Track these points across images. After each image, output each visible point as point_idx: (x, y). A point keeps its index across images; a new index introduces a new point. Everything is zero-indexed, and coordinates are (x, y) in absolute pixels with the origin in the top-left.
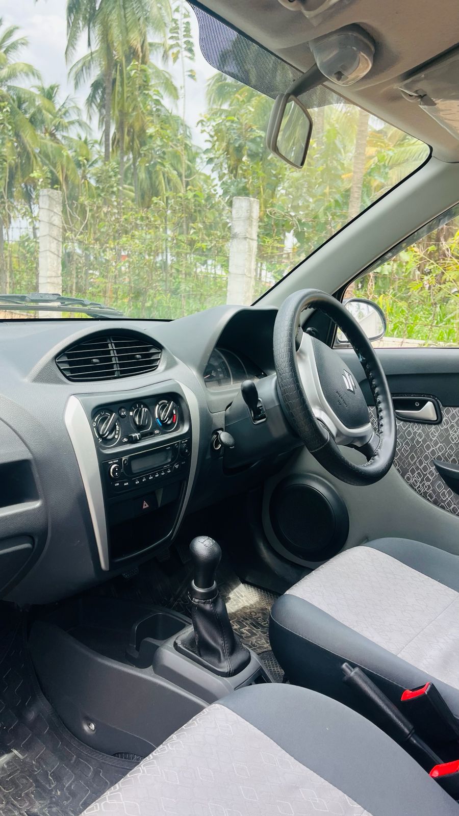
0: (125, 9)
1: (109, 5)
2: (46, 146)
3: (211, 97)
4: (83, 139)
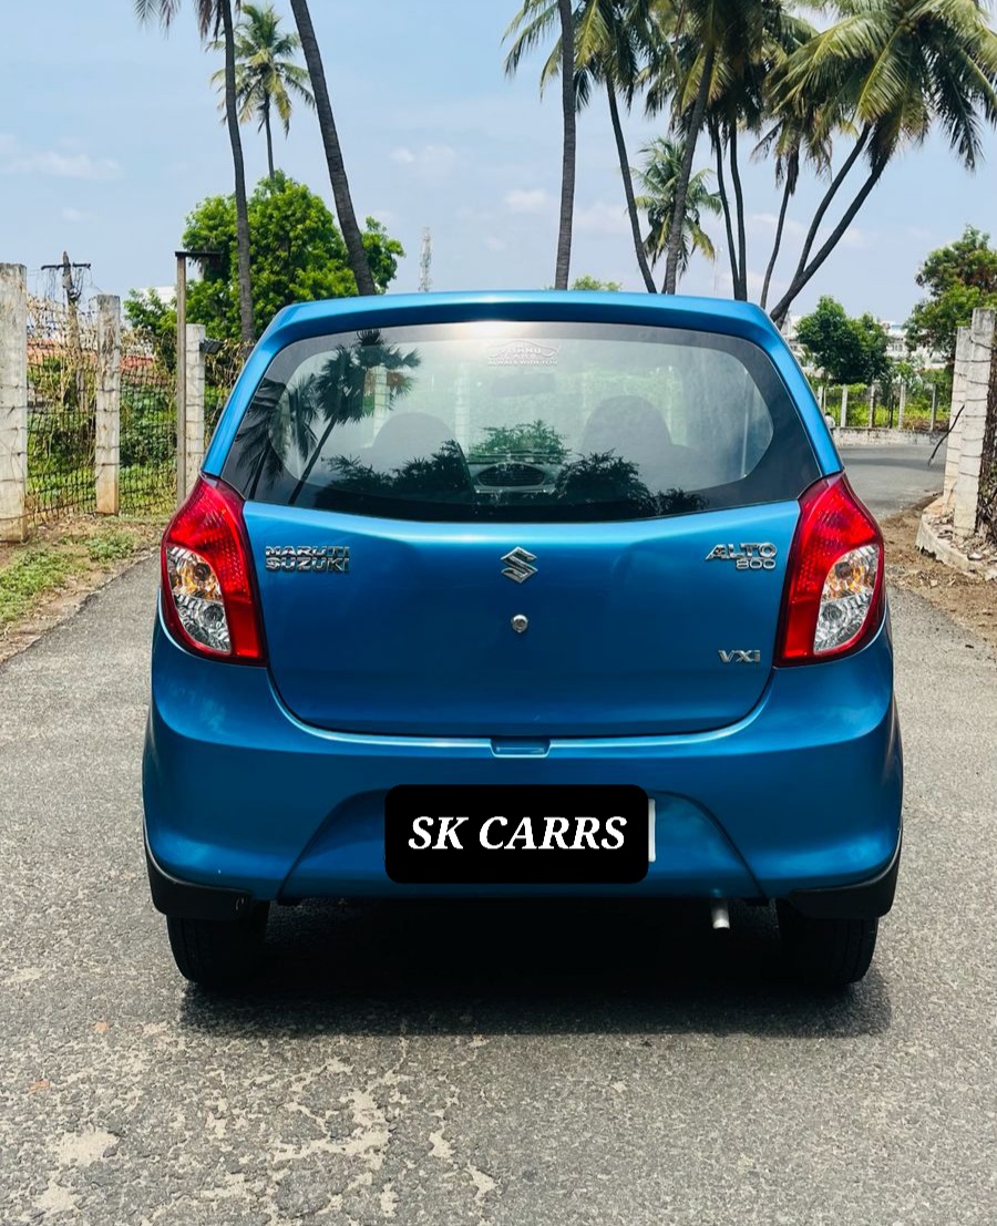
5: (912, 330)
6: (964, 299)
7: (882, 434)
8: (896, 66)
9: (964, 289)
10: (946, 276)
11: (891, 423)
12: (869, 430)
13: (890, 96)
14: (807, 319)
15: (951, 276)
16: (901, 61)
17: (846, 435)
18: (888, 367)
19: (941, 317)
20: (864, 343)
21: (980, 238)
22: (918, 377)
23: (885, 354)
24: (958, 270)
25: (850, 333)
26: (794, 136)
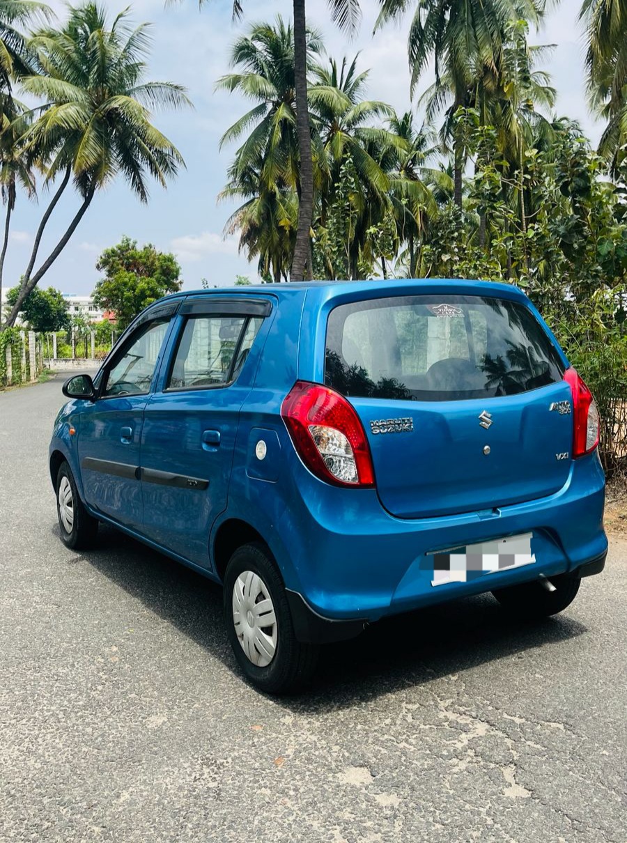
0: (474, 26)
1: (456, 28)
2: (401, 185)
3: (593, 97)
4: (446, 168)
5: (97, 298)
6: (127, 280)
7: (82, 362)
8: (97, 137)
9: (126, 273)
10: (115, 265)
11: (86, 355)
12: (73, 360)
13: (96, 155)
14: (13, 290)
15: (118, 265)
16: (100, 135)
17: (58, 364)
18: (69, 320)
19: (115, 290)
20: (52, 306)
21: (131, 243)
22: (88, 327)
23: (66, 313)
24: (121, 262)
25: (43, 299)
26: (10, 173)
